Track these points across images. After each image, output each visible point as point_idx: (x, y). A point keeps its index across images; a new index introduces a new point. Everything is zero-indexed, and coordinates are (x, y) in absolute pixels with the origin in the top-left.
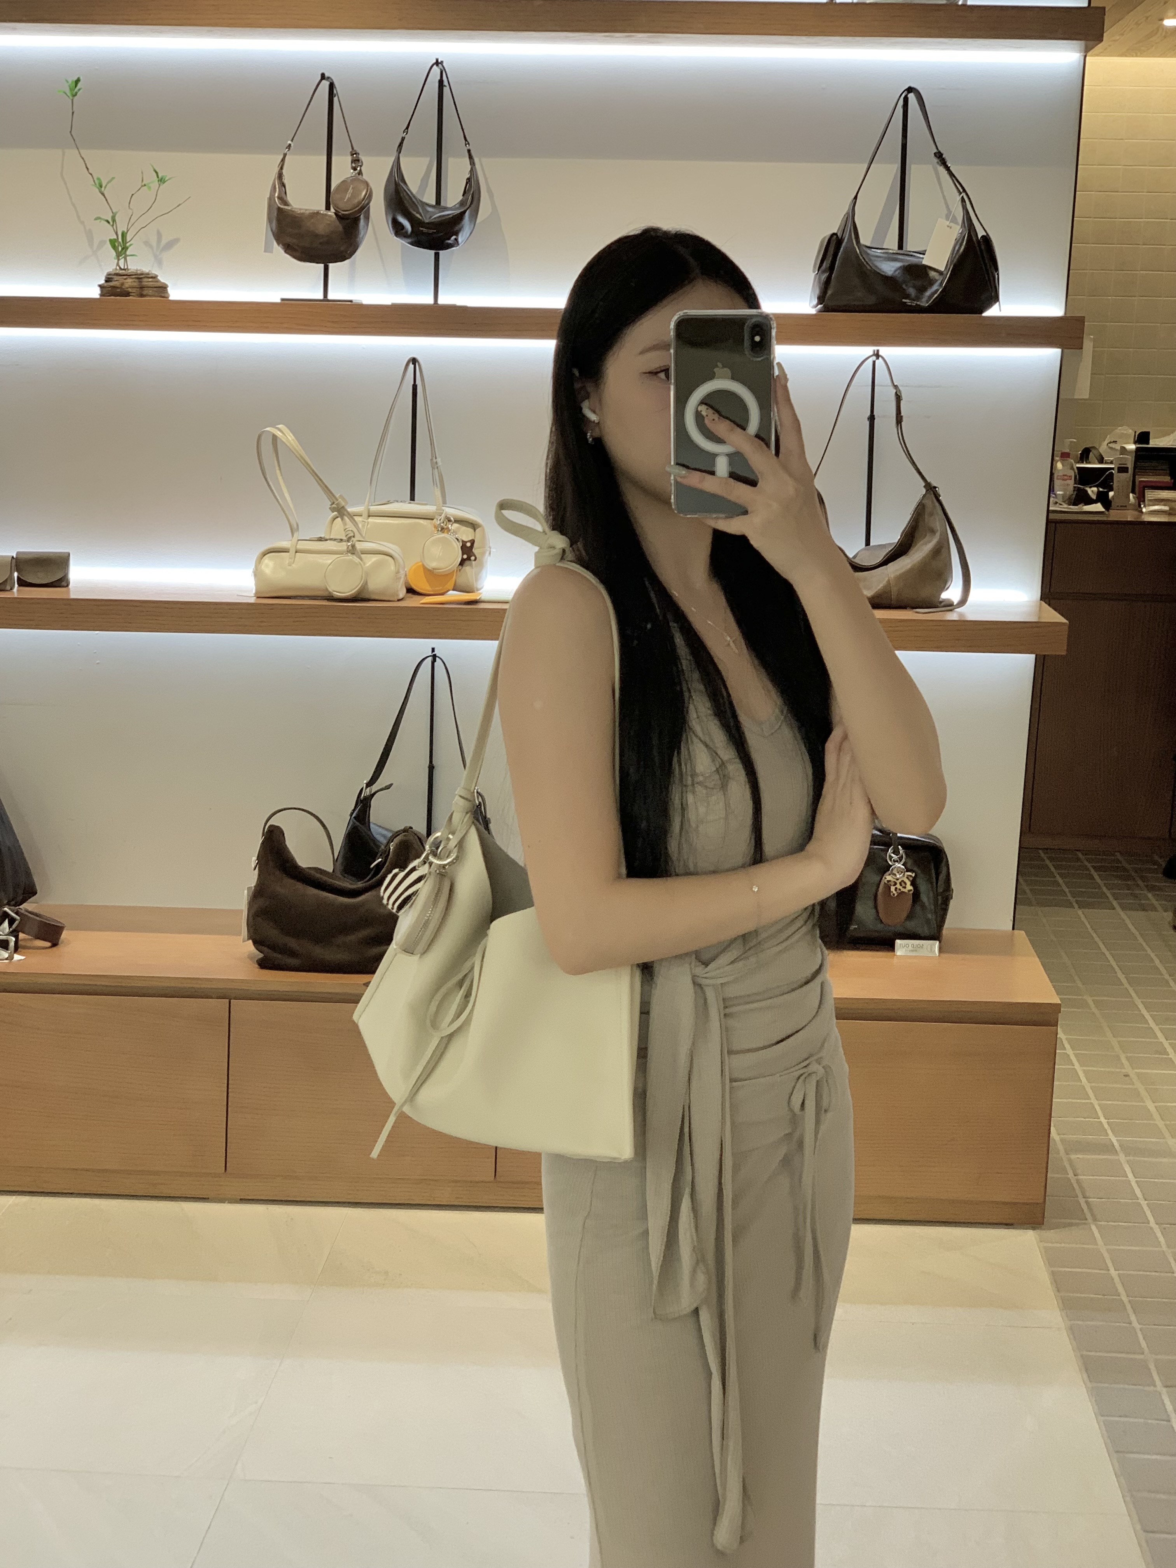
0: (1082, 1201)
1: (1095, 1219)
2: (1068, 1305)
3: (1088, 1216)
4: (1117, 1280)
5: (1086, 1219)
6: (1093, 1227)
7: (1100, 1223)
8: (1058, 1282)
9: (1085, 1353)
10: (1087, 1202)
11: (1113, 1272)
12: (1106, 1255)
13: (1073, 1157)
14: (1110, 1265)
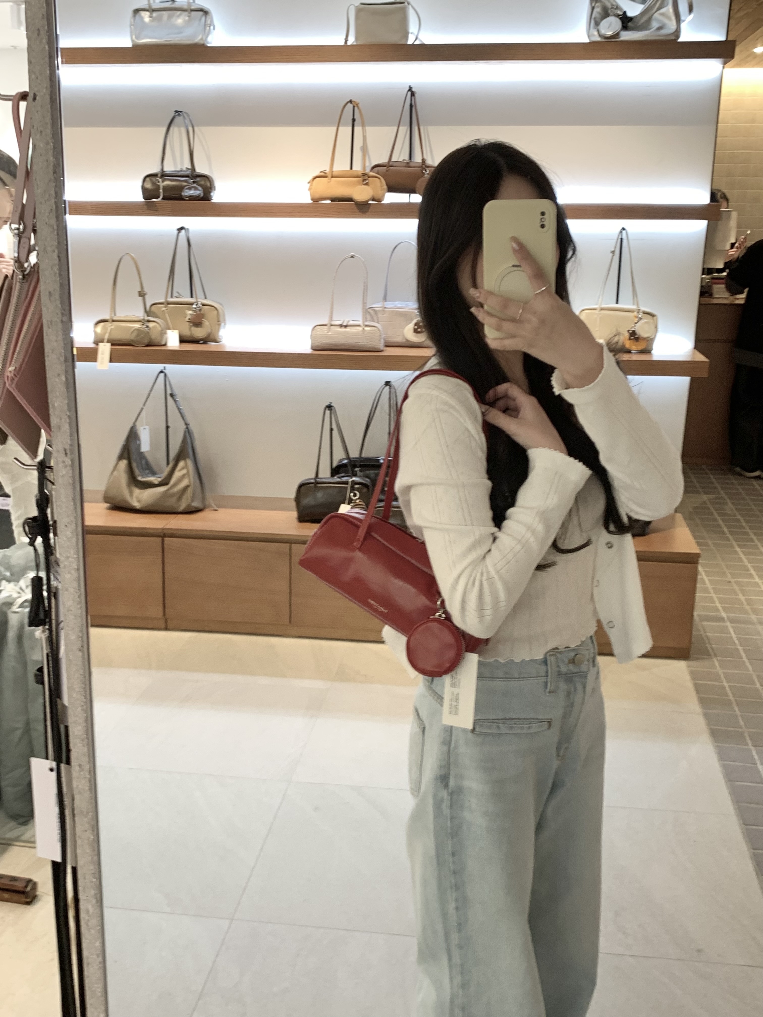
0: (708, 645)
1: (715, 656)
2: (704, 702)
3: (712, 654)
4: (727, 688)
5: (711, 656)
6: (715, 660)
7: (718, 658)
8: (697, 688)
9: (712, 727)
10: (711, 647)
11: (726, 684)
12: (722, 676)
13: (705, 623)
14: (724, 679)
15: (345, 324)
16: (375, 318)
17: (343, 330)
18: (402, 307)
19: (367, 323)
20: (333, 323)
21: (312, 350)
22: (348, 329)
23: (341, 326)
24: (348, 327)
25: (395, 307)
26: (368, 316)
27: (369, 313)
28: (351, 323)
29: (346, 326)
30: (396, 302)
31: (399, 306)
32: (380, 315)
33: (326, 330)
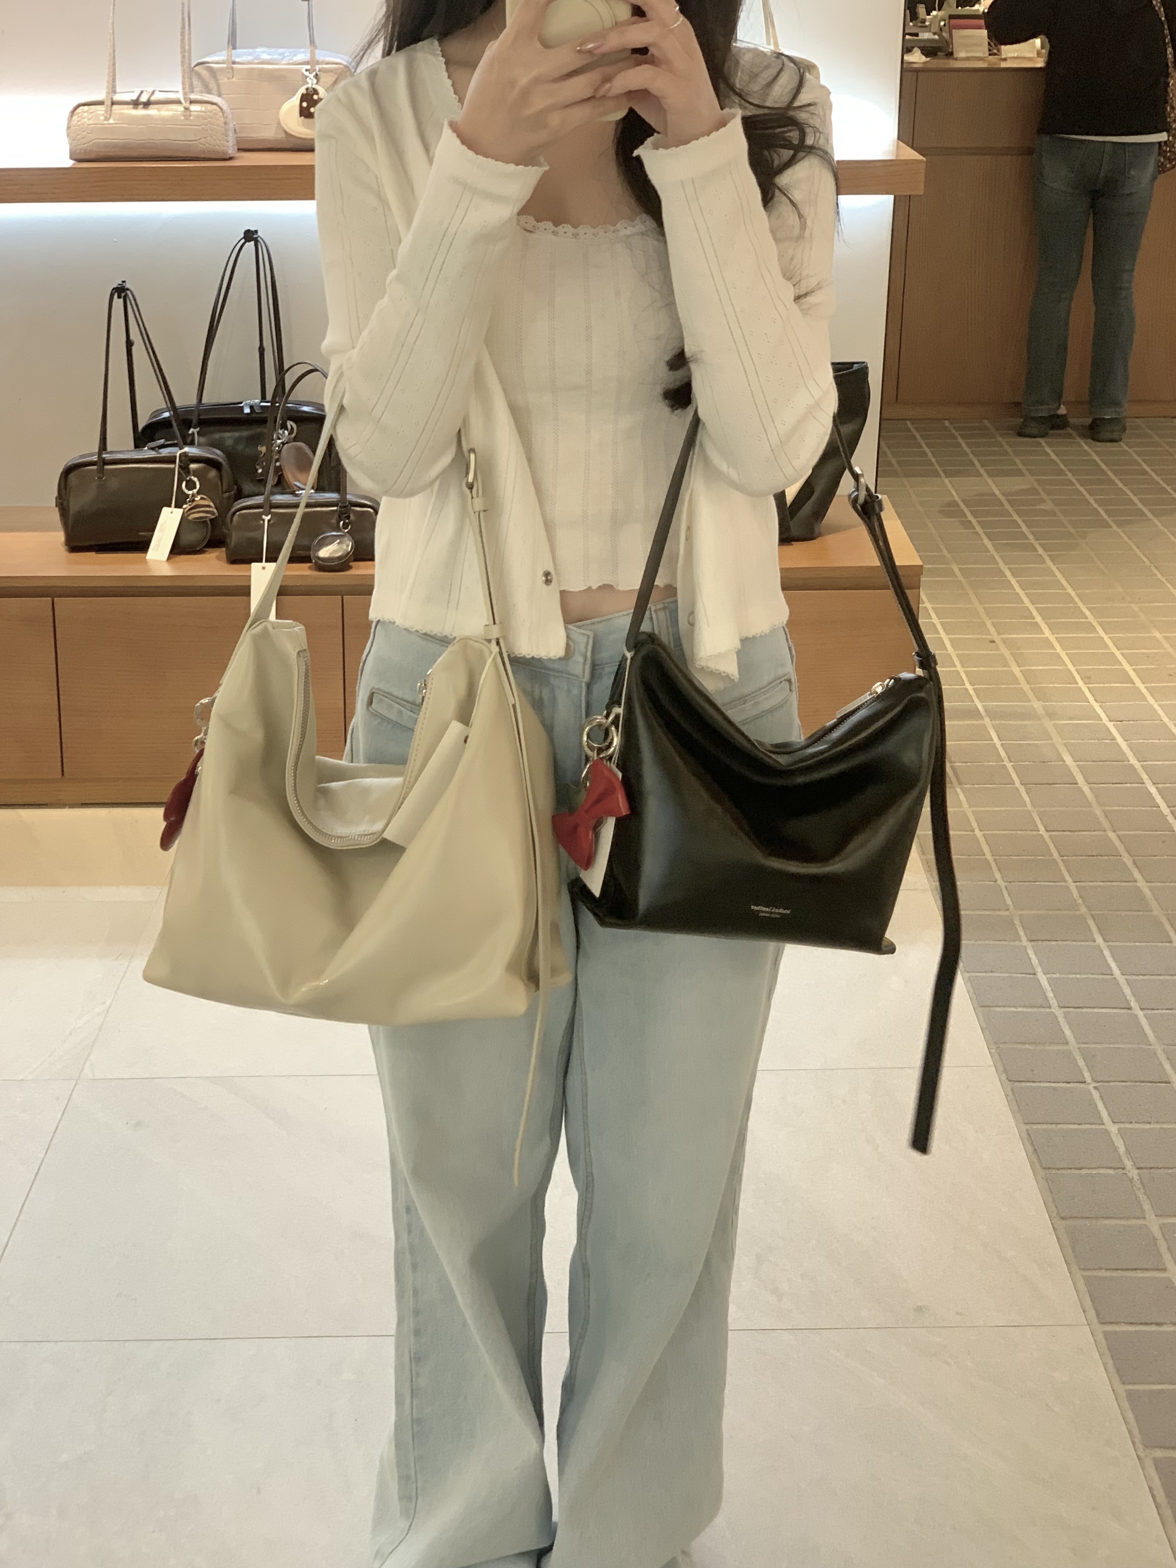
0: (947, 766)
5: (952, 783)
6: (959, 790)
7: (966, 787)
10: (952, 767)
11: (977, 832)
14: (975, 825)
15: (144, 99)
16: (212, 85)
17: (141, 112)
18: (271, 59)
19: (193, 96)
20: (117, 98)
21: (73, 162)
22: (152, 111)
23: (136, 103)
24: (151, 106)
25: (256, 61)
26: (196, 82)
27: (198, 75)
28: (158, 96)
29: (147, 104)
30: (257, 50)
31: (265, 57)
32: (223, 80)
33: (101, 115)
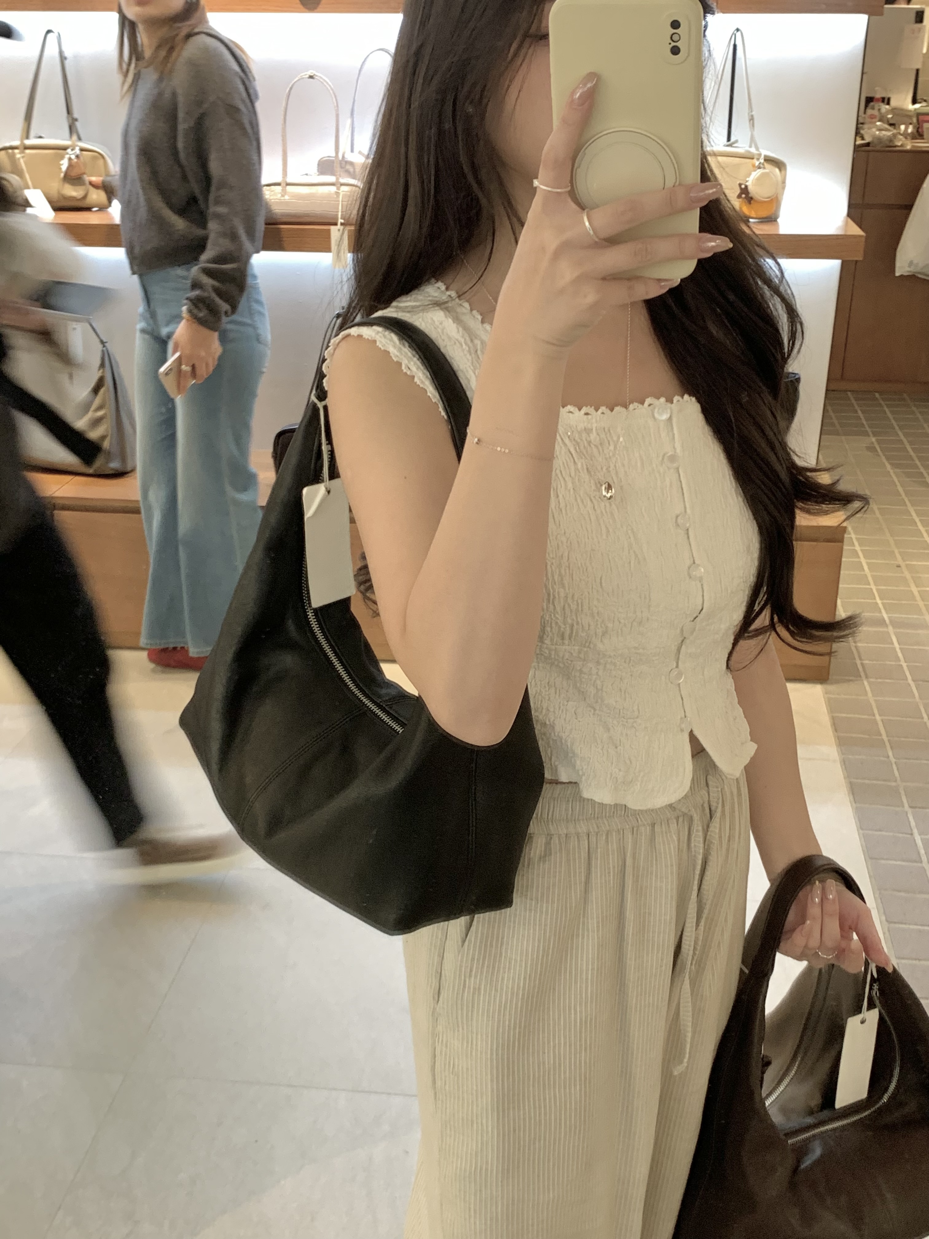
0: (858, 662)
1: (867, 677)
2: (844, 744)
3: (862, 674)
4: (880, 724)
5: (860, 676)
6: (866, 683)
7: (871, 679)
8: (836, 725)
9: (853, 780)
10: (862, 664)
11: (878, 718)
12: (874, 706)
14: (876, 711)
17: (304, 191)
19: (343, 181)
20: (289, 180)
22: (314, 191)
33: (279, 192)
